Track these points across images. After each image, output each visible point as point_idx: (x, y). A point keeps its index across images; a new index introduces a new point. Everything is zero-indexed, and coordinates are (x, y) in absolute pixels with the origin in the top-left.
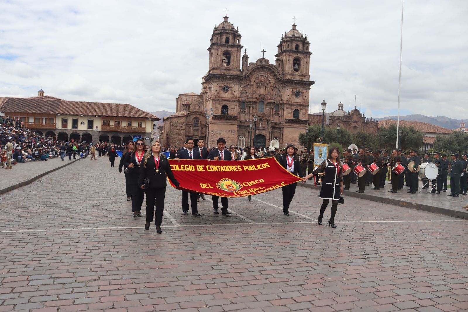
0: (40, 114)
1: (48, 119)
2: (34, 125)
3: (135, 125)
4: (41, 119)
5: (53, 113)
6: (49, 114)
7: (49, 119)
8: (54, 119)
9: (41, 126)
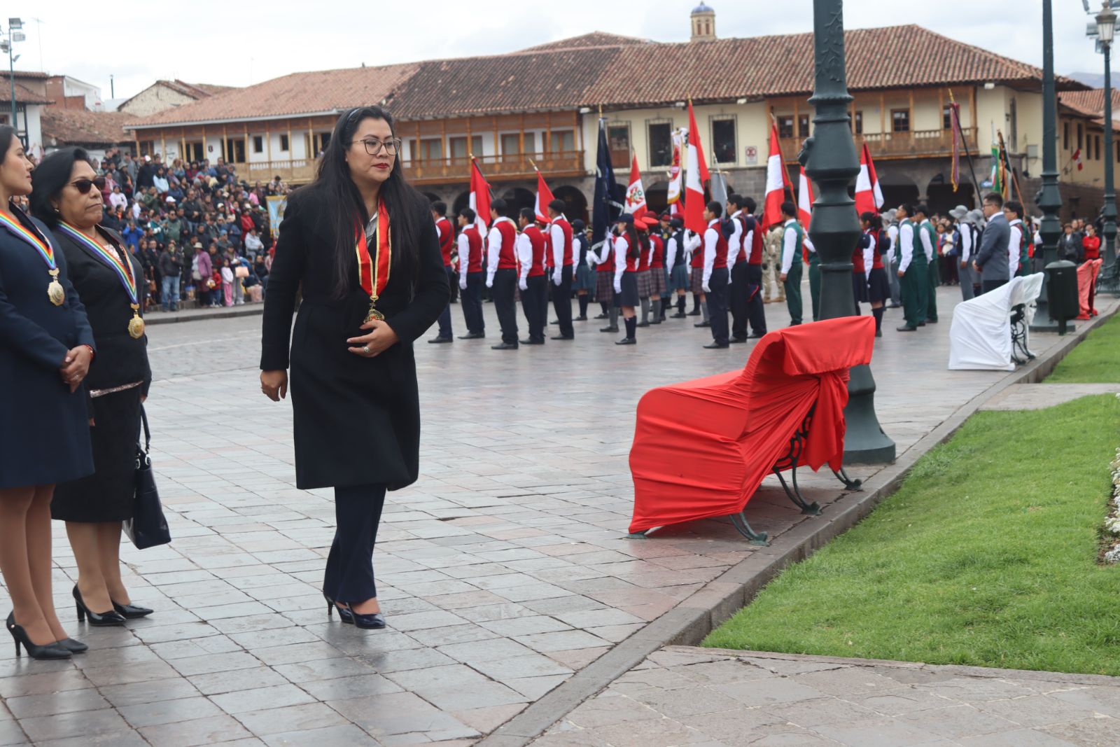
0: (513, 115)
1: (548, 136)
2: (497, 168)
3: (926, 122)
4: (522, 138)
5: (567, 109)
6: (550, 113)
7: (552, 133)
8: (571, 132)
9: (523, 167)
